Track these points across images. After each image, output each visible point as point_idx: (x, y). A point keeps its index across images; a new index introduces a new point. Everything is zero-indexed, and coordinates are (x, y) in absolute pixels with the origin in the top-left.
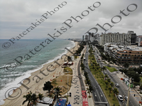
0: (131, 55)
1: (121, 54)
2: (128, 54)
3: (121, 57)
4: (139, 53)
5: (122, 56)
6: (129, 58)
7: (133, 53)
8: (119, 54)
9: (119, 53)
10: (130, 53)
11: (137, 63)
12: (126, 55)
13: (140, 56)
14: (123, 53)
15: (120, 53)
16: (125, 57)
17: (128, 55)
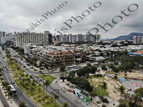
0: (62, 56)
1: (53, 56)
2: (59, 55)
3: (53, 60)
4: (68, 54)
5: (54, 58)
6: (61, 60)
7: (63, 54)
8: (49, 57)
9: (49, 55)
10: (61, 54)
11: (68, 63)
12: (57, 57)
13: (70, 56)
14: (55, 55)
15: (51, 56)
16: (57, 59)
17: (59, 57)
